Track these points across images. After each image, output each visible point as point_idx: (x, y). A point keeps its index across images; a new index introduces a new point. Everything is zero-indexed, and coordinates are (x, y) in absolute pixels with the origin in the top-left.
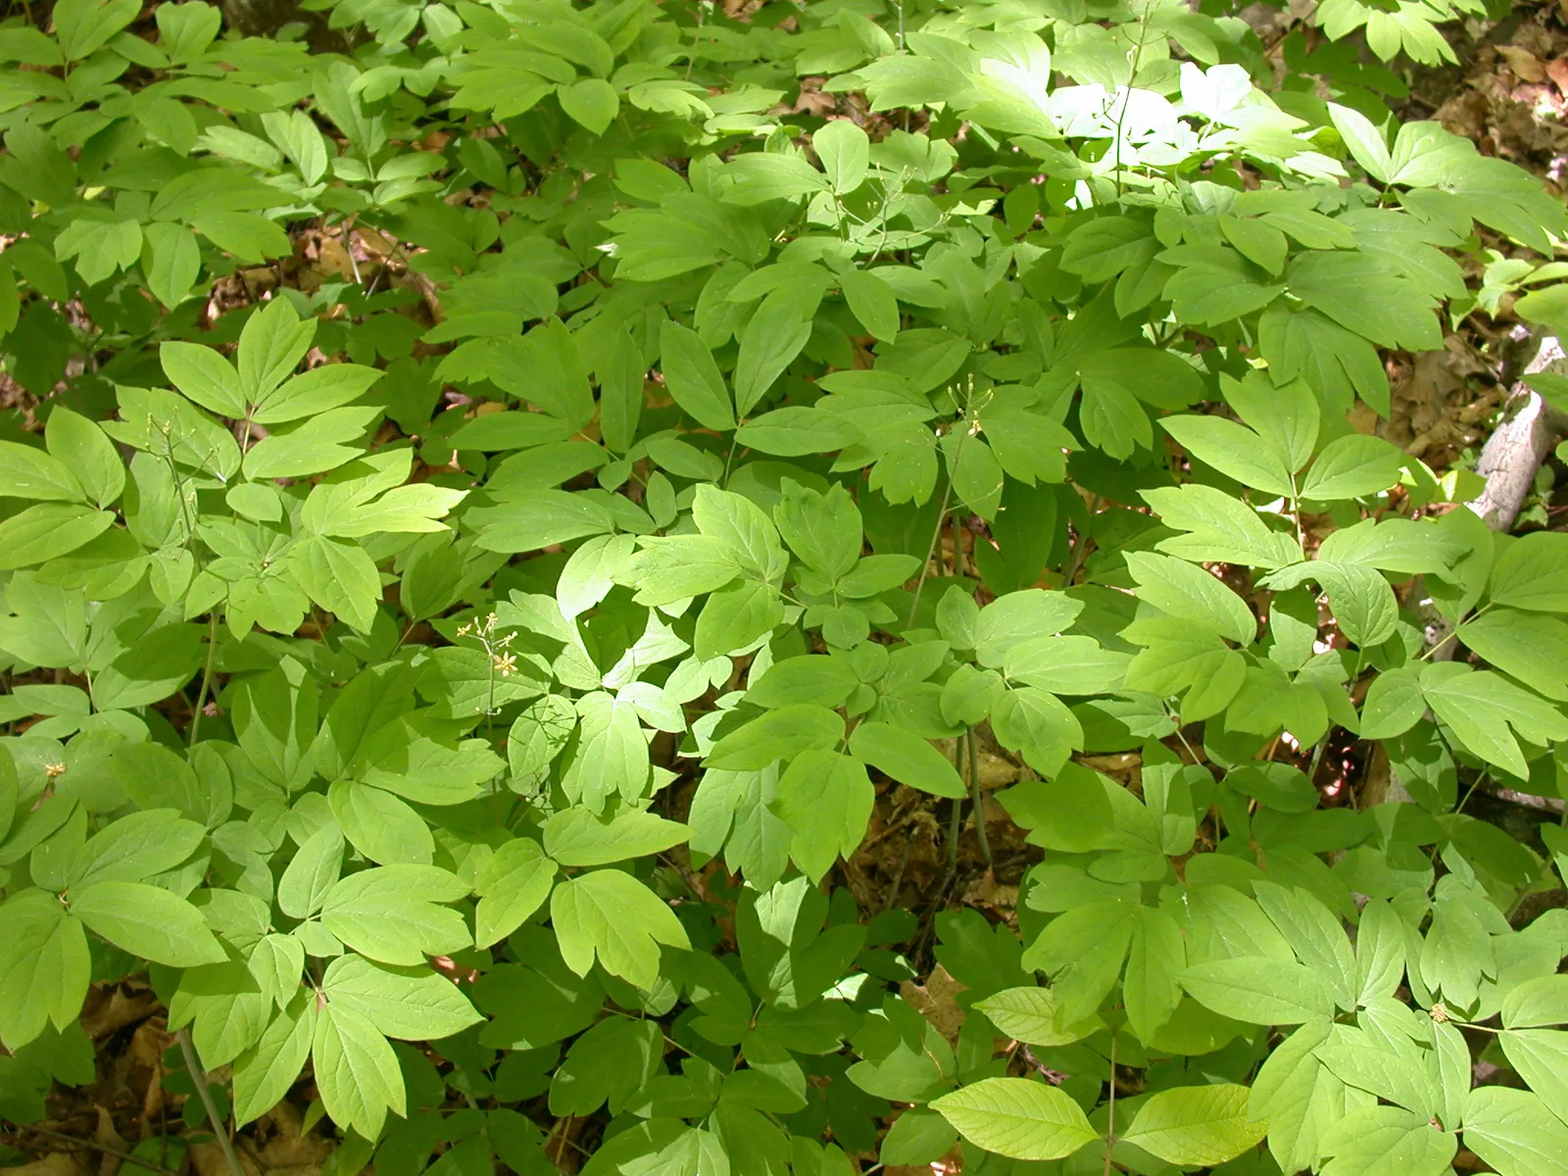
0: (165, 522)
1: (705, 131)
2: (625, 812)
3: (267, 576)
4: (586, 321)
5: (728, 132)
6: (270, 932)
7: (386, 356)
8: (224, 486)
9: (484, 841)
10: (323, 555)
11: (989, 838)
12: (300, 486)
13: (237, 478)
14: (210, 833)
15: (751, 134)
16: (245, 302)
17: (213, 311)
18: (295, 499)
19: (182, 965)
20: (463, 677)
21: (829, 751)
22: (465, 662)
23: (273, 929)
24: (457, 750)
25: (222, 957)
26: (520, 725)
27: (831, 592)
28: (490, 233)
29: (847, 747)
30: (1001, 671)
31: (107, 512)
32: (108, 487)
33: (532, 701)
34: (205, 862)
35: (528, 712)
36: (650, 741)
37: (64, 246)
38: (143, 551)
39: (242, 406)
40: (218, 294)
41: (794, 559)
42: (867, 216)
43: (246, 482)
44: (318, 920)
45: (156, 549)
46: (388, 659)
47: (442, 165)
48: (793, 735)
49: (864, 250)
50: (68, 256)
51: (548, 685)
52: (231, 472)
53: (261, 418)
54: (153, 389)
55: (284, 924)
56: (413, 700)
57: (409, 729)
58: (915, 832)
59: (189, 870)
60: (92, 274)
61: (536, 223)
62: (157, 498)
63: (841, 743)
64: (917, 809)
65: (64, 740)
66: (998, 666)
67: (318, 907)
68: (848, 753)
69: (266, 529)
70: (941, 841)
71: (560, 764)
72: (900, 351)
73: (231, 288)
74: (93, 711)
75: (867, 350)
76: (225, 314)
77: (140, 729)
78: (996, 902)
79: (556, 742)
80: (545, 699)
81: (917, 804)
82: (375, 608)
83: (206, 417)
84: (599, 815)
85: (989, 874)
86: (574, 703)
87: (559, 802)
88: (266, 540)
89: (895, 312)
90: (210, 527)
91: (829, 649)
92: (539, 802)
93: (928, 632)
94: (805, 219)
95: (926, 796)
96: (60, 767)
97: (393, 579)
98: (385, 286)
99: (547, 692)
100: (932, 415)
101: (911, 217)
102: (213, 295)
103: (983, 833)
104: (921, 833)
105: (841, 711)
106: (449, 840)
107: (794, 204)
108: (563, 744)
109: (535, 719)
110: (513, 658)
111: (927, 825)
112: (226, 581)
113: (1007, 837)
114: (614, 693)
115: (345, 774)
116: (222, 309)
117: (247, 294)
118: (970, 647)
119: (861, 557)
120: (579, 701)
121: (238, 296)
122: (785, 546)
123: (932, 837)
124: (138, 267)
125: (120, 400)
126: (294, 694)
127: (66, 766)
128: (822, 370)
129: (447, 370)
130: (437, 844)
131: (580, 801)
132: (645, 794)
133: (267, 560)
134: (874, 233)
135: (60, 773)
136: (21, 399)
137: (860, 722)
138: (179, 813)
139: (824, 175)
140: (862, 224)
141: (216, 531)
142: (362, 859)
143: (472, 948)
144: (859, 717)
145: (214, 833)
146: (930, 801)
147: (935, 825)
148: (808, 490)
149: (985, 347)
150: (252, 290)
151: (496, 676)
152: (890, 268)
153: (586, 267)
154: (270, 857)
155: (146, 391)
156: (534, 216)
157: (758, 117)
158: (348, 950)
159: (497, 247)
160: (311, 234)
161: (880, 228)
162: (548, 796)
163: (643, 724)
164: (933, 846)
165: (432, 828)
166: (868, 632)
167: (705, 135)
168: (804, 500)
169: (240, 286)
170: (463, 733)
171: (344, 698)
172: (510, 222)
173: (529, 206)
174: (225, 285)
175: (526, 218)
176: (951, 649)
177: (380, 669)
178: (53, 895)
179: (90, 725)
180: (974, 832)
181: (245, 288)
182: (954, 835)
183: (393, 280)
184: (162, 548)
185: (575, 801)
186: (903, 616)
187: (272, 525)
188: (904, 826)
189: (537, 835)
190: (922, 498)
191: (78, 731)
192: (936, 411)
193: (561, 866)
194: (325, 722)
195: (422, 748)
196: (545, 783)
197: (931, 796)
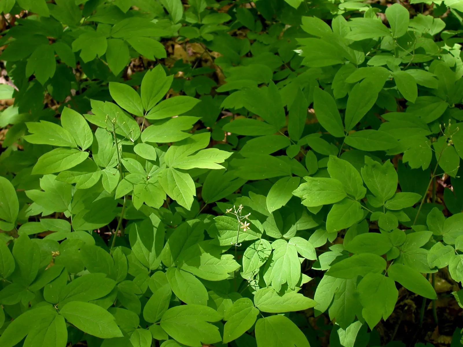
0: (108, 158)
1: (339, 8)
2: (289, 292)
3: (149, 183)
4: (285, 86)
5: (348, 9)
6: (139, 328)
7: (199, 93)
8: (133, 144)
9: (229, 297)
10: (172, 176)
11: (438, 314)
12: (164, 147)
13: (138, 141)
14: (117, 284)
15: (358, 10)
16: (142, 69)
17: (129, 71)
18: (162, 151)
19: (104, 338)
20: (227, 229)
21: (379, 275)
22: (228, 223)
23: (140, 326)
24: (220, 259)
25: (121, 335)
26: (248, 251)
27: (383, 206)
28: (247, 47)
29: (387, 273)
30: (454, 246)
31: (85, 152)
32: (86, 142)
33: (253, 241)
34: (114, 297)
35: (252, 246)
36: (301, 263)
37: (76, 46)
38: (99, 168)
39: (142, 111)
40: (132, 65)
41: (368, 192)
42: (407, 48)
43: (142, 142)
44: (159, 324)
45: (104, 168)
46: (194, 218)
47: (229, 18)
48: (365, 266)
49: (404, 62)
50: (77, 50)
51: (261, 235)
52: (136, 138)
53: (149, 117)
54: (106, 101)
55: (145, 325)
56: (203, 236)
57: (202, 250)
58: (406, 308)
59: (108, 299)
60: (86, 58)
61: (265, 45)
62: (106, 147)
63: (384, 271)
64: (407, 299)
65: (60, 242)
66: (453, 243)
67: (159, 319)
68: (387, 275)
69: (149, 163)
70: (417, 314)
71: (263, 269)
72: (418, 105)
73: (137, 63)
74: (72, 230)
75: (403, 104)
76: (134, 73)
77: (90, 240)
78: (439, 342)
79: (263, 260)
80: (259, 241)
81: (407, 297)
82: (192, 199)
83: (126, 114)
84: (278, 292)
85: (437, 329)
86: (271, 243)
87: (262, 284)
88: (149, 167)
89: (416, 89)
90: (127, 161)
91: (381, 231)
92: (253, 283)
93: (423, 226)
94: (380, 47)
95: (411, 293)
96: (57, 253)
97: (200, 185)
98: (200, 66)
99: (260, 238)
100: (429, 133)
101: (425, 48)
102: (130, 65)
103: (435, 311)
104: (409, 309)
105: (384, 256)
106: (215, 296)
107: (375, 41)
108: (265, 261)
109: (255, 249)
110: (248, 224)
111: (410, 306)
112: (133, 184)
113: (446, 315)
114: (288, 241)
115: (174, 265)
116: (133, 71)
117: (144, 66)
118: (441, 234)
119: (396, 193)
120: (273, 243)
121: (139, 66)
122: (365, 185)
123: (413, 311)
124: (104, 57)
125: (92, 105)
126: (155, 230)
127: (60, 252)
128: (384, 111)
129: (227, 103)
130: (210, 297)
131: (270, 285)
132: (298, 285)
133: (149, 176)
134: (409, 55)
135: (58, 255)
136: (50, 102)
137: (392, 263)
138: (106, 275)
139: (389, 29)
140: (404, 51)
141: (129, 163)
142: (178, 301)
143: (221, 342)
144: (392, 260)
145: (119, 285)
146: (413, 296)
147: (414, 306)
148: (376, 162)
149: (453, 106)
150: (146, 65)
151: (241, 230)
152: (415, 70)
153: (285, 63)
154: (141, 296)
155: (102, 102)
156: (265, 42)
157: (361, 4)
158: (170, 338)
159: (249, 55)
160: (170, 43)
161: (412, 53)
162: (257, 281)
163: (299, 256)
164: (413, 315)
165: (208, 290)
166: (397, 225)
167: (340, 10)
168: (374, 166)
169: (141, 62)
170: (223, 251)
171: (175, 234)
172: (255, 44)
173: (263, 38)
174: (135, 61)
175: (262, 43)
176: (433, 235)
177: (191, 222)
178: (52, 305)
179: (70, 236)
180: (431, 311)
181: (143, 63)
182: (422, 311)
183: (203, 64)
184: (107, 168)
185: (269, 284)
186: (412, 219)
187: (152, 162)
188: (401, 306)
189: (252, 297)
190: (425, 167)
191: (66, 239)
192: (431, 131)
193: (260, 312)
194: (167, 244)
195: (206, 257)
196: (256, 275)
197: (414, 294)
